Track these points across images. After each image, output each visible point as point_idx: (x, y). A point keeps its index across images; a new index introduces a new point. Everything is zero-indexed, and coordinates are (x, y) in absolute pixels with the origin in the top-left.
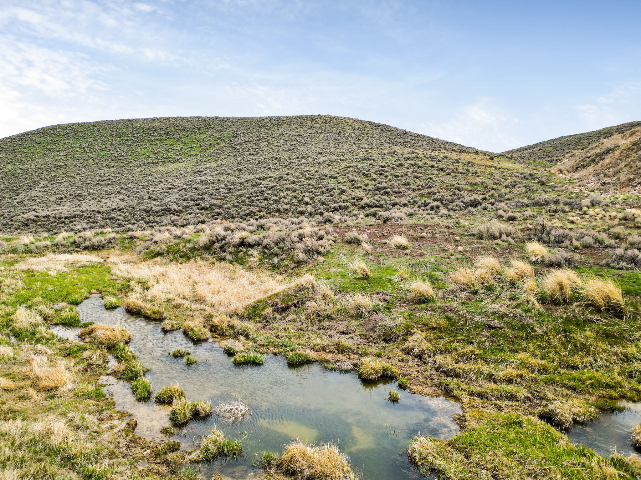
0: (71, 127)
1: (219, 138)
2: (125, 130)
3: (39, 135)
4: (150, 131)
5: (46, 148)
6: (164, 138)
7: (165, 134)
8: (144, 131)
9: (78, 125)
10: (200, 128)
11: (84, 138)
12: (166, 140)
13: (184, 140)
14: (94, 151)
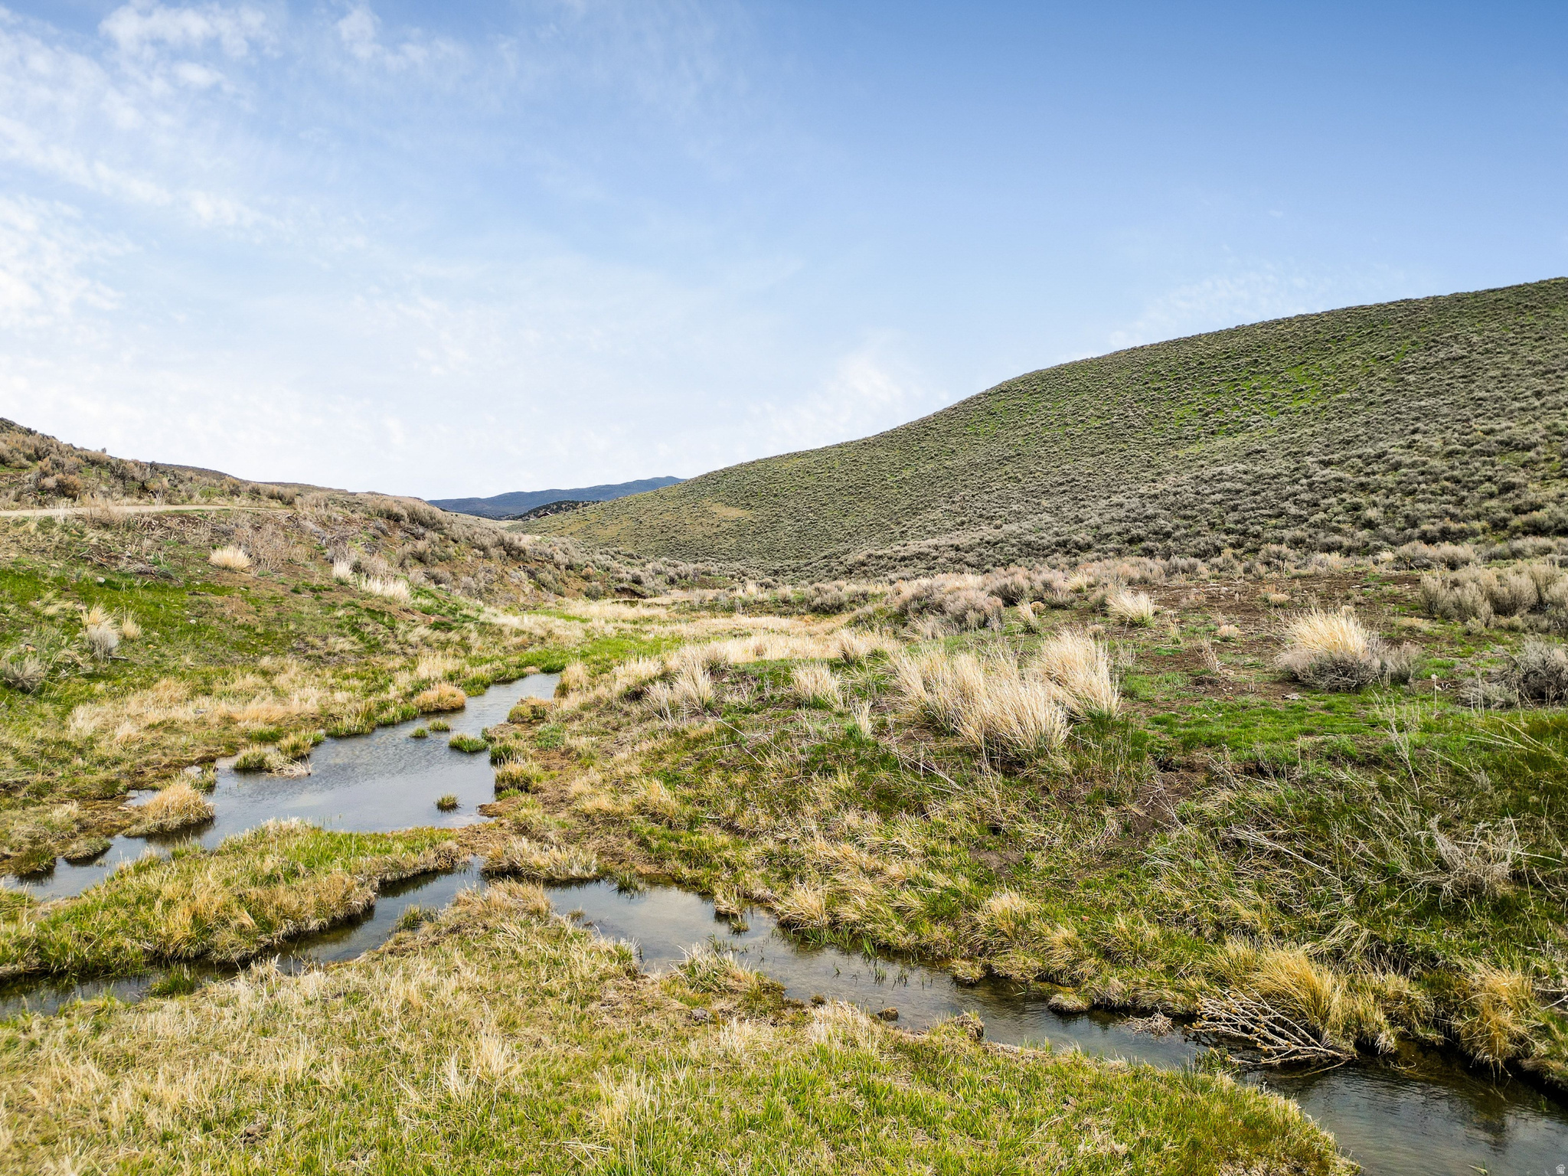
0: (1057, 373)
1: (1382, 358)
2: (1159, 367)
3: (997, 398)
4: (1214, 362)
5: (1003, 423)
6: (1244, 374)
7: (1248, 364)
8: (1202, 363)
9: (1074, 367)
10: (1343, 338)
11: (1076, 393)
12: (1246, 378)
13: (1291, 374)
14: (1082, 421)
